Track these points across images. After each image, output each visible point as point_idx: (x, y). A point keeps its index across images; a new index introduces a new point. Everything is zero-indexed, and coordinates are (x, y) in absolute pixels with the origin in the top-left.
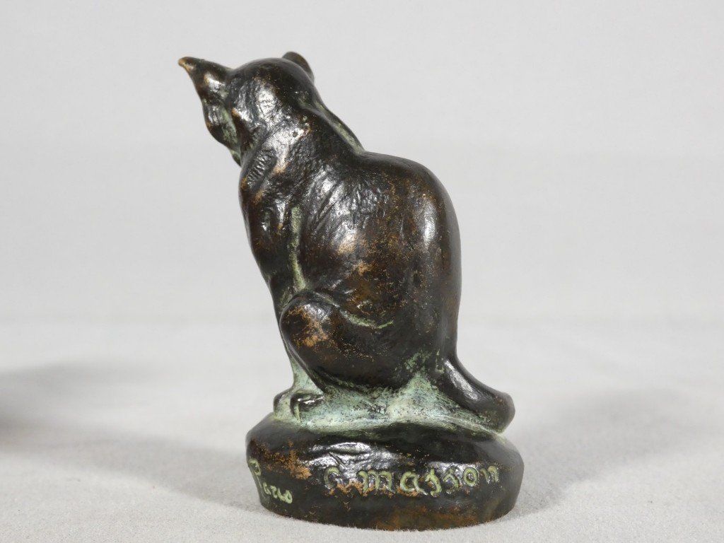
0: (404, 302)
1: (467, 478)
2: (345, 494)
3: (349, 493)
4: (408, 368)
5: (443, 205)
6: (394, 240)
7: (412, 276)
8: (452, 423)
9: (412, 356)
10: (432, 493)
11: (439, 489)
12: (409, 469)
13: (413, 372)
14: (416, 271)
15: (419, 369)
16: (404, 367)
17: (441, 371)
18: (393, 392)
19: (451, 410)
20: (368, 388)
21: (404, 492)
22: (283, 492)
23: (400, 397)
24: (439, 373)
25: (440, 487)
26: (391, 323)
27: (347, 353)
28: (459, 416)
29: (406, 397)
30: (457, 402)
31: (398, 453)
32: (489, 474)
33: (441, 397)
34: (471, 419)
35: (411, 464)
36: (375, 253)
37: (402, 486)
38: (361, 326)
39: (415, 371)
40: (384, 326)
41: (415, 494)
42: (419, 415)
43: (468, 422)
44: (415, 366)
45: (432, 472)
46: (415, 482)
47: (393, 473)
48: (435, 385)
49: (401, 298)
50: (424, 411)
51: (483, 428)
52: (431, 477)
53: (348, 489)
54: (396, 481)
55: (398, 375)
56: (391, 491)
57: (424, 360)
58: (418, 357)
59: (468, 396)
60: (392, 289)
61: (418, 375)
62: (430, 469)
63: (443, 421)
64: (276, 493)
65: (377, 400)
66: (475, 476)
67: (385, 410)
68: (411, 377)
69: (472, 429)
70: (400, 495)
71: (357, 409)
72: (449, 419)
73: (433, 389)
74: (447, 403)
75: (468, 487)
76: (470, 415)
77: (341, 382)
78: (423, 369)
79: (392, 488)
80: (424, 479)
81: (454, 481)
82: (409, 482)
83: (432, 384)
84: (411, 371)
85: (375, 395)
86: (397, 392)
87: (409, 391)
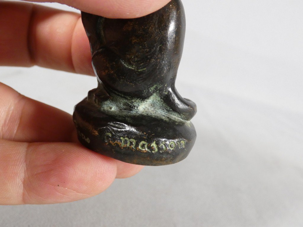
0: (153, 60)
1: (171, 146)
2: (113, 146)
3: (115, 146)
4: (150, 91)
5: (180, 12)
6: (152, 28)
7: (159, 47)
8: (168, 117)
9: (153, 86)
10: (153, 152)
11: (156, 150)
12: (144, 140)
13: (153, 92)
14: (161, 45)
15: (156, 92)
16: (149, 90)
17: (166, 93)
18: (142, 101)
19: (168, 111)
20: (130, 98)
21: (140, 150)
22: (86, 138)
23: (145, 103)
24: (165, 94)
25: (157, 149)
26: (145, 69)
27: (121, 81)
28: (171, 114)
29: (148, 102)
30: (172, 108)
31: (140, 131)
32: (181, 144)
33: (164, 105)
34: (176, 115)
35: (145, 138)
36: (141, 33)
37: (140, 147)
38: (130, 69)
39: (154, 92)
40: (141, 70)
41: (145, 152)
42: (153, 111)
43: (175, 117)
44: (154, 90)
45: (154, 142)
46: (146, 146)
47: (136, 141)
48: (162, 99)
49: (151, 58)
50: (156, 109)
51: (181, 120)
52: (154, 145)
53: (114, 144)
54: (137, 145)
55: (145, 94)
56: (134, 148)
57: (159, 88)
58: (156, 87)
59: (177, 106)
60: (148, 53)
61: (155, 94)
63: (164, 116)
64: (83, 137)
65: (134, 103)
66: (174, 145)
67: (137, 108)
68: (151, 95)
69: (176, 120)
70: (138, 151)
71: (124, 105)
72: (167, 115)
73: (161, 101)
74: (167, 108)
75: (170, 150)
76: (176, 114)
77: (117, 93)
78: (158, 92)
79: (135, 147)
80: (150, 145)
81: (164, 147)
82: (143, 146)
83: (161, 98)
85: (133, 101)
86: (144, 101)
87: (150, 101)
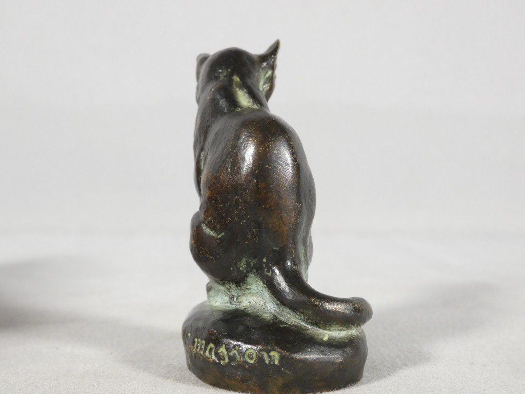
0: (229, 219)
1: (248, 356)
4: (241, 269)
6: (224, 174)
7: (234, 200)
9: (241, 260)
10: (222, 362)
12: (212, 341)
15: (251, 271)
16: (238, 268)
21: (207, 357)
25: (228, 359)
26: (223, 234)
27: (201, 254)
28: (283, 310)
32: (270, 357)
34: (292, 314)
35: (213, 338)
36: (214, 183)
37: (207, 353)
38: (210, 236)
40: (220, 236)
41: (211, 360)
42: (262, 305)
43: (291, 317)
44: (246, 268)
45: (224, 346)
46: (213, 351)
47: (206, 343)
48: (266, 284)
49: (227, 216)
50: (266, 304)
51: (303, 323)
52: (222, 350)
54: (205, 349)
56: (202, 355)
57: (252, 264)
58: (247, 261)
60: (222, 209)
61: (252, 275)
62: (223, 344)
66: (255, 356)
67: (237, 299)
70: (205, 359)
72: (277, 312)
73: (265, 287)
75: (247, 363)
78: (254, 271)
80: (219, 350)
81: (238, 356)
82: (210, 351)
84: (245, 271)
